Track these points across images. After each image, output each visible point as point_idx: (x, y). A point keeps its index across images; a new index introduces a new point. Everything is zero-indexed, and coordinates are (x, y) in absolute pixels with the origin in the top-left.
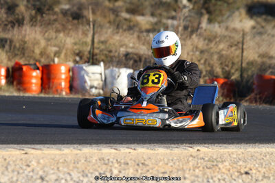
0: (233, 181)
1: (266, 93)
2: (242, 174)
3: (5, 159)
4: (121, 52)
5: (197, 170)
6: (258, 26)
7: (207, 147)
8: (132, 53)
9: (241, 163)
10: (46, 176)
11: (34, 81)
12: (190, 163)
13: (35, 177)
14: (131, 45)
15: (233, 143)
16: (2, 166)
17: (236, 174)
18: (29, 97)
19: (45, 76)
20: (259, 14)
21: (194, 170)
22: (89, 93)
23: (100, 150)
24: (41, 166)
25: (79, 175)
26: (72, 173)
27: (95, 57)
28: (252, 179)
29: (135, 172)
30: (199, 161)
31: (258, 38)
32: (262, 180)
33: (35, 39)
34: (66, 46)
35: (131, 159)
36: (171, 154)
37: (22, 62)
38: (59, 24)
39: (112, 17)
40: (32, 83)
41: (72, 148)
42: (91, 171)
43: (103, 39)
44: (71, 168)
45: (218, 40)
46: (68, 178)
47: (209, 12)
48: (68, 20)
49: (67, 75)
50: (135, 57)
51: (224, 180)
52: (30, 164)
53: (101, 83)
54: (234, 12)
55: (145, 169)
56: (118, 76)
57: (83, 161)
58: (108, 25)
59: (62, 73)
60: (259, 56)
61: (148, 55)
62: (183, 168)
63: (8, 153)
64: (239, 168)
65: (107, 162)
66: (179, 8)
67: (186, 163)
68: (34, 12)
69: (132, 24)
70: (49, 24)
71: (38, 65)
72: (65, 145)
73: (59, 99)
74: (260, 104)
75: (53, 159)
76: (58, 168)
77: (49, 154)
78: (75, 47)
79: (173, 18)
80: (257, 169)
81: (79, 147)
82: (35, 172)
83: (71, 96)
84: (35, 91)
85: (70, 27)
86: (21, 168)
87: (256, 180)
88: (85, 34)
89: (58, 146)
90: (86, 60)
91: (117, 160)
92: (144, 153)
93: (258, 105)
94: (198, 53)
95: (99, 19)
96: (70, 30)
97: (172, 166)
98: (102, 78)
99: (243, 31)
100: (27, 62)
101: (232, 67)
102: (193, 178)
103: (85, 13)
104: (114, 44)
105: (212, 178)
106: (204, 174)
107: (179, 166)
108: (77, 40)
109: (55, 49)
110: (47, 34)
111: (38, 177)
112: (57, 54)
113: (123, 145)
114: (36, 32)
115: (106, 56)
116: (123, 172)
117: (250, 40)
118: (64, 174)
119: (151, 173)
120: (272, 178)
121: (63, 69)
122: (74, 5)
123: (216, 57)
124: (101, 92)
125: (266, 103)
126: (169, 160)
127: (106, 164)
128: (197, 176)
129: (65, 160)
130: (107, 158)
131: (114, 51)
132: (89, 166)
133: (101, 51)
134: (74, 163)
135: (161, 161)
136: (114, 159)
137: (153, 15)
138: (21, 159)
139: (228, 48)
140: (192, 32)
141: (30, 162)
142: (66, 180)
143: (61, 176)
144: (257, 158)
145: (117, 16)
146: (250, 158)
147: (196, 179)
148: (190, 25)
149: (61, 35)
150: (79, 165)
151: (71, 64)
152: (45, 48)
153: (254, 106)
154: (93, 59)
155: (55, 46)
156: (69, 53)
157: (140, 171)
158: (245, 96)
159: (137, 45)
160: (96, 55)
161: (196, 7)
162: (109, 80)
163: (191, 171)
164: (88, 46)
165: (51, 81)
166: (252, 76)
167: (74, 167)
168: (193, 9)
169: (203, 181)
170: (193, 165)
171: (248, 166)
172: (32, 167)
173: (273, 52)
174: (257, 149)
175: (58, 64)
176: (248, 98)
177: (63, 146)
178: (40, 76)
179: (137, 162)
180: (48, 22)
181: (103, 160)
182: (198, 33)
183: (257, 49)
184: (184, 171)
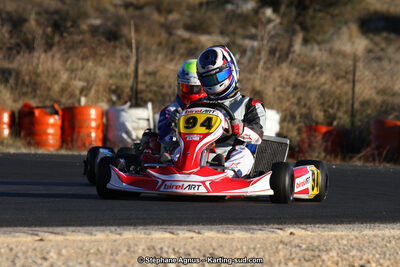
1: (388, 148)
3: (11, 250)
5: (290, 264)
6: (377, 49)
7: (305, 229)
11: (51, 131)
12: (281, 253)
15: (342, 223)
16: (7, 259)
18: (43, 155)
20: (377, 31)
21: (286, 264)
23: (149, 234)
27: (139, 96)
30: (294, 250)
31: (375, 65)
33: (53, 69)
34: (98, 80)
35: (194, 248)
36: (252, 240)
37: (33, 103)
39: (164, 35)
40: (48, 134)
41: (107, 232)
42: (136, 265)
43: (150, 68)
44: (107, 262)
45: (317, 69)
47: (305, 28)
48: (100, 41)
49: (100, 121)
52: (48, 257)
54: (340, 29)
57: (124, 251)
58: (154, 47)
59: (91, 120)
60: (378, 93)
62: (269, 261)
63: (14, 240)
64: (351, 259)
65: (159, 252)
66: (262, 23)
67: (274, 253)
68: (49, 30)
69: (192, 46)
70: (72, 48)
71: (56, 106)
72: (98, 228)
74: (380, 163)
75: (81, 249)
76: (88, 262)
77: (74, 241)
79: (253, 37)
80: (377, 261)
81: (119, 230)
84: (53, 146)
85: (103, 52)
86: (35, 262)
88: (125, 60)
89: (87, 228)
90: (126, 98)
91: (174, 250)
92: (212, 238)
93: (377, 164)
94: (289, 89)
95: (145, 39)
96: (103, 55)
98: (149, 124)
99: (355, 55)
100: (40, 105)
101: (338, 109)
103: (125, 31)
104: (167, 77)
107: (264, 256)
108: (114, 72)
109: (80, 84)
110: (69, 62)
112: (84, 91)
113: (183, 227)
114: (53, 57)
115: (155, 93)
117: (364, 67)
121: (93, 113)
122: (107, 19)
123: (314, 95)
125: (388, 162)
126: (249, 248)
127: (157, 255)
129: (98, 250)
130: (159, 246)
131: (166, 87)
132: (132, 258)
133: (147, 86)
134: (112, 254)
135: (237, 249)
136: (169, 247)
137: (222, 33)
138: (35, 250)
139: (332, 82)
141: (48, 253)
144: (377, 244)
145: (170, 34)
146: (366, 245)
148: (278, 47)
149: (90, 64)
151: (105, 106)
152: (67, 84)
153: (370, 165)
154: (136, 97)
155: (80, 80)
156: (101, 88)
157: (207, 265)
158: (359, 152)
160: (142, 92)
161: (285, 21)
163: (282, 265)
164: (128, 80)
165: (76, 130)
166: (368, 123)
167: (112, 261)
168: (281, 23)
170: (285, 256)
171: (365, 257)
172: (51, 260)
173: (396, 88)
174: (376, 232)
175: (85, 106)
176: (363, 153)
177: (95, 228)
178: (59, 123)
179: (203, 251)
180: (70, 44)
181: (154, 248)
182: (289, 59)
183: (374, 83)
184: (271, 264)
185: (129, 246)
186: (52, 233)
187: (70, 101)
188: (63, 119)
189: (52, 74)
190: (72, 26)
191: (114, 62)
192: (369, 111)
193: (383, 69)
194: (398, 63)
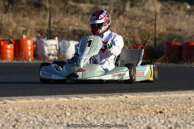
0: (151, 118)
1: (173, 55)
4: (70, 30)
5: (126, 111)
6: (166, 9)
7: (133, 95)
8: (77, 30)
9: (156, 105)
10: (19, 119)
11: (9, 52)
12: (121, 107)
13: (11, 120)
14: (77, 24)
15: (150, 91)
17: (153, 113)
18: (5, 63)
21: (124, 112)
23: (57, 99)
25: (43, 117)
26: (37, 116)
27: (51, 34)
28: (164, 116)
29: (83, 114)
30: (127, 105)
31: (166, 16)
32: (172, 117)
33: (9, 22)
34: (31, 27)
35: (79, 105)
36: (107, 101)
38: (25, 10)
39: (63, 5)
40: (7, 53)
41: (37, 99)
42: (51, 114)
43: (56, 20)
44: (37, 112)
45: (137, 19)
46: (35, 120)
48: (31, 7)
49: (32, 47)
50: (80, 32)
51: (145, 117)
52: (8, 111)
53: (56, 52)
55: (89, 112)
56: (68, 47)
57: (45, 107)
59: (28, 46)
60: (167, 30)
61: (89, 31)
62: (116, 110)
64: (155, 109)
65: (62, 107)
67: (118, 107)
68: (7, 3)
69: (77, 9)
70: (18, 11)
71: (11, 40)
72: (32, 97)
73: (27, 64)
74: (169, 63)
75: (24, 107)
76: (28, 113)
77: (21, 103)
78: (37, 27)
79: (106, 4)
80: (168, 109)
81: (43, 97)
82: (11, 115)
83: (36, 62)
84: (10, 59)
85: (33, 13)
86: (2, 113)
87: (168, 117)
88: (44, 16)
89: (27, 97)
90: (46, 35)
91: (69, 106)
92: (88, 100)
93: (167, 63)
94: (124, 29)
95: (53, 6)
96: (33, 15)
97: (108, 109)
98: (57, 48)
99: (155, 12)
100: (3, 39)
101: (148, 38)
102: (123, 117)
103: (44, 3)
104: (65, 24)
105: (136, 117)
106: (131, 114)
107: (113, 108)
108: (38, 22)
109: (22, 29)
110: (17, 18)
111: (14, 119)
112: (24, 32)
113: (73, 95)
114: (9, 16)
115: (59, 32)
116: (74, 114)
117: (160, 17)
118: (32, 117)
119: (93, 114)
120: (178, 115)
121: (29, 42)
123: (136, 31)
124: (57, 58)
125: (173, 63)
126: (106, 105)
127: (61, 109)
128: (126, 116)
129: (32, 107)
130: (62, 105)
131: (64, 29)
132: (49, 110)
133: (55, 29)
134: (39, 109)
135: (100, 105)
136: (67, 105)
137: (91, 2)
138: (1, 107)
139: (145, 25)
140: (119, 14)
141: (8, 109)
142: (33, 121)
143: (30, 118)
144: (167, 101)
145: (66, 4)
146: (162, 102)
147: (125, 117)
148: (118, 9)
149: (27, 19)
150: (42, 111)
151: (35, 39)
152: (16, 29)
153: (164, 64)
155: (23, 27)
156: (33, 32)
157: (85, 113)
158: (159, 58)
159: (81, 24)
160: (52, 32)
162: (62, 49)
163: (122, 112)
164: (46, 26)
165: (21, 51)
167: (39, 112)
169: (130, 119)
170: (123, 108)
171: (162, 107)
172: (9, 112)
173: (177, 26)
174: (167, 95)
175: (25, 39)
176: (161, 59)
177: (31, 97)
178: (13, 48)
179: (83, 107)
180: (17, 9)
181: (59, 106)
182: (124, 14)
183: (165, 25)
184: (117, 112)
186: (10, 100)
187: (18, 37)
188: (15, 46)
189: (8, 24)
190: (17, 1)
192: (163, 38)
193: (169, 18)
194: (176, 15)
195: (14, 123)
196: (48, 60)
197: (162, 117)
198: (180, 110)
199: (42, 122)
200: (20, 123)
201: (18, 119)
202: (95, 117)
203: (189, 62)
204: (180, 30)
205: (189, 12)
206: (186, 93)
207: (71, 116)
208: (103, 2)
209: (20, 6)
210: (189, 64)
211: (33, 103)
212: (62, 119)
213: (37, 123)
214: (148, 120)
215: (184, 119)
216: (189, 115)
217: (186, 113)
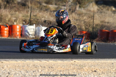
0: (89, 75)
2: (93, 72)
4: (42, 20)
5: (74, 70)
6: (101, 9)
7: (79, 60)
8: (47, 20)
10: (11, 72)
11: (6, 32)
12: (72, 67)
13: (6, 73)
14: (47, 17)
15: (89, 59)
17: (91, 71)
18: (3, 39)
19: (10, 30)
20: (101, 4)
21: (73, 70)
22: (29, 37)
23: (33, 61)
24: (8, 68)
25: (25, 72)
26: (21, 71)
27: (31, 22)
28: (97, 74)
29: (48, 71)
30: (75, 66)
32: (102, 74)
33: (6, 14)
34: (19, 17)
35: (46, 65)
36: (63, 63)
37: (0, 24)
38: (16, 8)
39: (39, 5)
40: (5, 33)
41: (21, 61)
42: (30, 70)
43: (35, 14)
45: (83, 15)
46: (20, 73)
47: (79, 3)
48: (20, 6)
49: (20, 30)
50: (49, 22)
51: (86, 74)
52: (4, 67)
53: (34, 33)
54: (90, 3)
55: (52, 69)
56: (41, 30)
57: (26, 66)
58: (37, 8)
59: (17, 29)
60: (100, 22)
61: (54, 21)
64: (92, 69)
65: (36, 66)
66: (67, 1)
67: (70, 67)
68: (5, 3)
69: (47, 8)
70: (12, 8)
71: (7, 25)
72: (19, 59)
73: (16, 40)
74: (101, 42)
75: (14, 65)
76: (16, 69)
77: (12, 63)
78: (23, 18)
79: (64, 6)
80: (99, 69)
81: (25, 60)
82: (6, 70)
83: (21, 38)
84: (6, 36)
85: (21, 9)
87: (99, 74)
88: (27, 12)
89: (15, 59)
90: (28, 23)
91: (40, 66)
92: (52, 63)
94: (75, 21)
95: (33, 6)
96: (21, 10)
97: (63, 68)
98: (34, 30)
99: (94, 11)
100: (3, 24)
101: (89, 26)
102: (73, 73)
103: (27, 3)
104: (39, 17)
105: (80, 73)
106: (77, 72)
107: (67, 68)
108: (24, 15)
109: (14, 19)
110: (11, 12)
111: (7, 72)
112: (15, 21)
113: (43, 59)
114: (6, 11)
115: (36, 21)
118: (18, 71)
120: (106, 73)
121: (18, 27)
124: (34, 37)
125: (103, 42)
126: (62, 65)
127: (36, 67)
131: (39, 20)
132: (28, 68)
133: (34, 19)
134: (22, 67)
135: (59, 66)
136: (39, 65)
137: (56, 4)
140: (72, 12)
141: (4, 66)
142: (19, 74)
143: (17, 72)
144: (99, 65)
145: (41, 4)
146: (96, 65)
148: (72, 9)
149: (17, 13)
151: (21, 25)
152: (10, 18)
153: (98, 43)
154: (31, 23)
155: (14, 17)
156: (20, 20)
157: (50, 70)
159: (49, 17)
160: (32, 21)
161: (74, 1)
162: (37, 32)
163: (72, 70)
164: (28, 17)
165: (13, 32)
166: (97, 31)
167: (22, 69)
168: (73, 2)
170: (73, 68)
171: (96, 68)
173: (107, 20)
174: (99, 61)
175: (16, 25)
176: (96, 39)
178: (8, 30)
179: (49, 66)
180: (11, 7)
181: (35, 65)
182: (75, 12)
184: (69, 70)
185: (28, 65)
186: (5, 61)
187: (11, 23)
189: (6, 15)
190: (12, 2)
191: (24, 13)
192: (98, 27)
193: (102, 15)
194: (106, 13)
195: (7, 75)
196: (29, 38)
197: (96, 74)
198: (107, 71)
199: (24, 75)
200: (11, 75)
201: (9, 72)
202: (56, 72)
203: (113, 42)
204: (108, 23)
205: (114, 12)
206: (111, 60)
207: (41, 72)
208: (63, 4)
209: (13, 5)
210: (113, 43)
211: (19, 63)
212: (36, 73)
213: (21, 75)
214: (87, 76)
215: (109, 76)
216: (112, 73)
217: (110, 72)
